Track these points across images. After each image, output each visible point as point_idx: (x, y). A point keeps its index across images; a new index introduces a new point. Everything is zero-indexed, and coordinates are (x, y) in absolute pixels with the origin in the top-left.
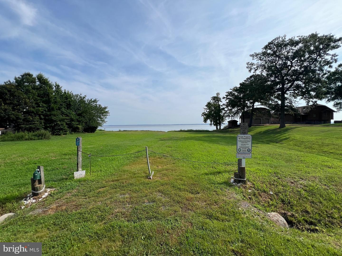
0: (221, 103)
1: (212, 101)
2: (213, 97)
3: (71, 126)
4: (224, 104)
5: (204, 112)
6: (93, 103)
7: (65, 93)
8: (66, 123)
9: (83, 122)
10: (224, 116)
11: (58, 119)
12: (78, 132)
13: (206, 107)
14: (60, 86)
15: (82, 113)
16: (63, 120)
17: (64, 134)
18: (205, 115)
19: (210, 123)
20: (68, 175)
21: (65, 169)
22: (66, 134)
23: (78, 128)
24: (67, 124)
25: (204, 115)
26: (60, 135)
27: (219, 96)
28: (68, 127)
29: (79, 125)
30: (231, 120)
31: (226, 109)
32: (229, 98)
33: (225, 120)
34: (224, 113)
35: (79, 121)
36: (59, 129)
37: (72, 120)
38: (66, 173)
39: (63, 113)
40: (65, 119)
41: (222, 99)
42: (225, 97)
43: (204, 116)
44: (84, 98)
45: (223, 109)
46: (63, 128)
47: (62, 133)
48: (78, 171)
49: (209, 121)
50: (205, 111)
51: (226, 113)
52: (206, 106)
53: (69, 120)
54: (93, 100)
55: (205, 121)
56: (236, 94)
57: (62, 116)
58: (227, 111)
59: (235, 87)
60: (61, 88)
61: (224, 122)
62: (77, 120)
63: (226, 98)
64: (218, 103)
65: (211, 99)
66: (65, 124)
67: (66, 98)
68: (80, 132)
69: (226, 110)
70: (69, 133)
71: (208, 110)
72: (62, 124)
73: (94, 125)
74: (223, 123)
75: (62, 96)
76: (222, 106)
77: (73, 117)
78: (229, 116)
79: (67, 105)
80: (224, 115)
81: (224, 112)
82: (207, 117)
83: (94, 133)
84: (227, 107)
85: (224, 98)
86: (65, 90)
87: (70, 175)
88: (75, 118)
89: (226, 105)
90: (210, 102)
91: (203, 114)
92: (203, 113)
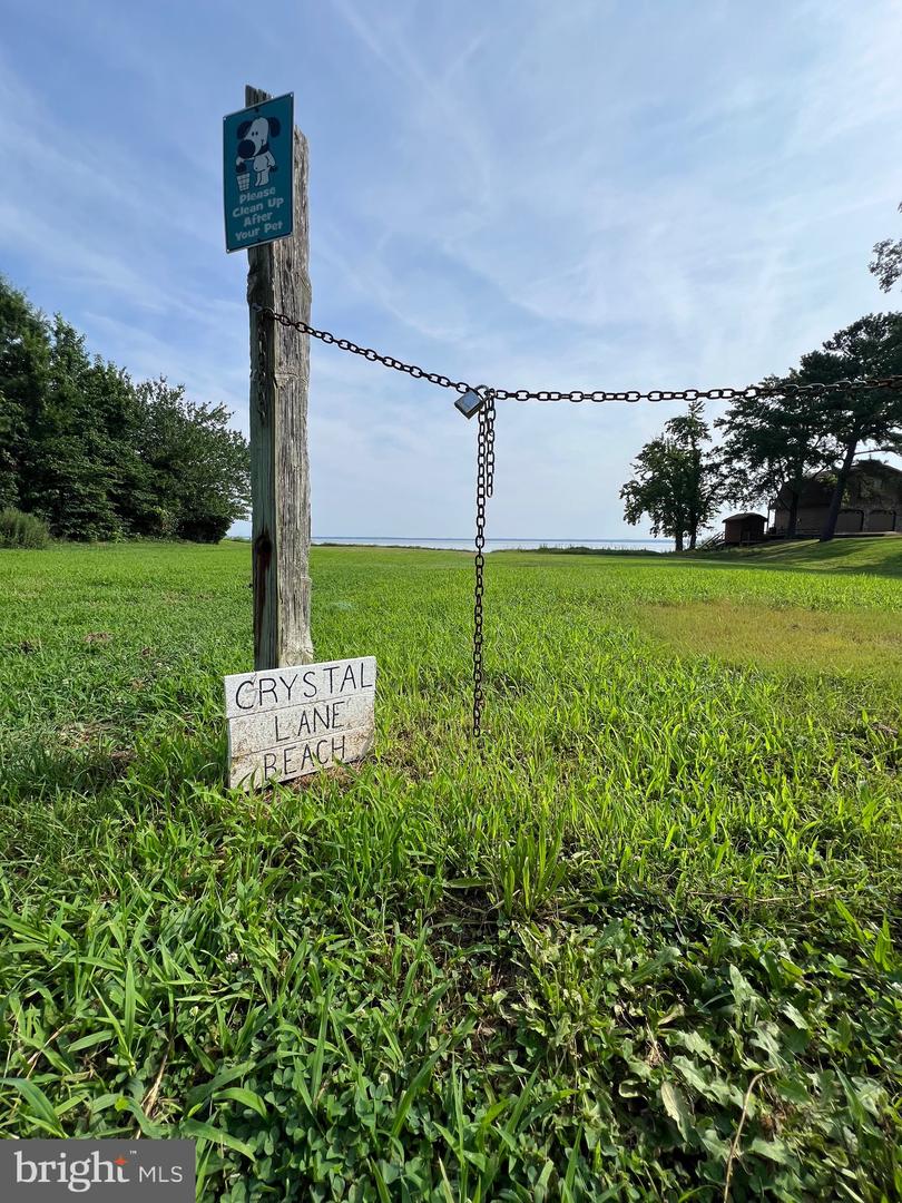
0: (704, 446)
1: (668, 436)
2: (673, 420)
3: (131, 506)
4: (717, 450)
5: (632, 482)
6: (210, 423)
7: (99, 368)
8: (109, 494)
9: (175, 496)
10: (713, 499)
11: (77, 471)
12: (158, 534)
13: (640, 463)
14: (78, 335)
15: (170, 458)
16: (94, 478)
17: (101, 540)
18: (636, 491)
19: (652, 524)
20: (128, 708)
21: (94, 652)
22: (110, 539)
23: (156, 518)
24: (111, 496)
25: (628, 494)
26: (85, 539)
27: (698, 415)
28: (117, 510)
29: (162, 507)
30: (742, 512)
31: (724, 470)
32: (740, 425)
33: (715, 514)
34: (714, 487)
35: (159, 491)
36: (81, 515)
37: (131, 483)
38: (96, 690)
39: (92, 451)
40: (104, 475)
41: (710, 426)
42: (728, 418)
43: (631, 496)
44: (175, 396)
45: (714, 468)
46: (98, 511)
47: (93, 533)
48: (274, 664)
49: (646, 518)
50: (638, 478)
51: (721, 484)
52: (640, 458)
53: (119, 479)
54: (209, 411)
55: (632, 516)
56: (771, 407)
57: (93, 461)
58: (726, 477)
59: (770, 379)
60: (80, 341)
61: (710, 522)
62: (153, 484)
63: (729, 422)
64: (694, 446)
65: (667, 426)
66: (105, 496)
67: (106, 391)
68: (165, 535)
69: (722, 475)
70: (124, 536)
71: (649, 475)
72: (91, 495)
73: (219, 512)
74: (708, 525)
75: (87, 376)
76: (708, 455)
77: (134, 472)
78: (734, 498)
79: (108, 420)
80: (713, 493)
81: (714, 480)
82: (643, 499)
83: (218, 547)
84: (728, 461)
85: (721, 422)
86: (98, 357)
87: (150, 708)
88: (142, 476)
89: (726, 453)
90: (662, 439)
91: (626, 491)
92: (625, 486)
